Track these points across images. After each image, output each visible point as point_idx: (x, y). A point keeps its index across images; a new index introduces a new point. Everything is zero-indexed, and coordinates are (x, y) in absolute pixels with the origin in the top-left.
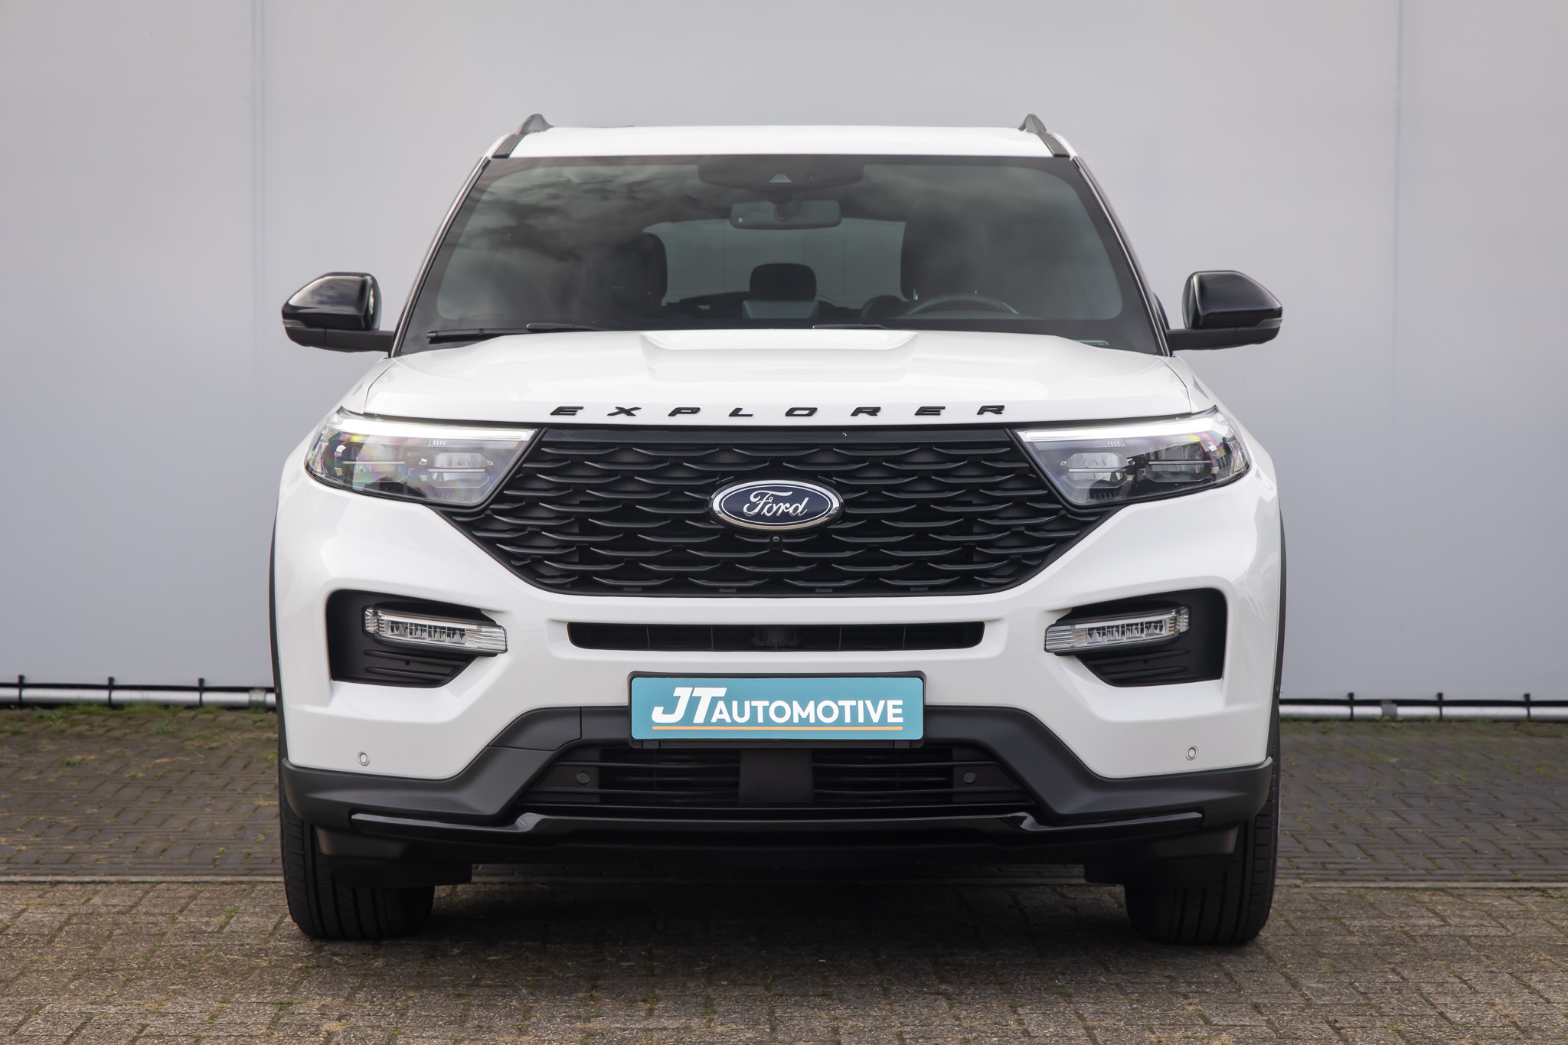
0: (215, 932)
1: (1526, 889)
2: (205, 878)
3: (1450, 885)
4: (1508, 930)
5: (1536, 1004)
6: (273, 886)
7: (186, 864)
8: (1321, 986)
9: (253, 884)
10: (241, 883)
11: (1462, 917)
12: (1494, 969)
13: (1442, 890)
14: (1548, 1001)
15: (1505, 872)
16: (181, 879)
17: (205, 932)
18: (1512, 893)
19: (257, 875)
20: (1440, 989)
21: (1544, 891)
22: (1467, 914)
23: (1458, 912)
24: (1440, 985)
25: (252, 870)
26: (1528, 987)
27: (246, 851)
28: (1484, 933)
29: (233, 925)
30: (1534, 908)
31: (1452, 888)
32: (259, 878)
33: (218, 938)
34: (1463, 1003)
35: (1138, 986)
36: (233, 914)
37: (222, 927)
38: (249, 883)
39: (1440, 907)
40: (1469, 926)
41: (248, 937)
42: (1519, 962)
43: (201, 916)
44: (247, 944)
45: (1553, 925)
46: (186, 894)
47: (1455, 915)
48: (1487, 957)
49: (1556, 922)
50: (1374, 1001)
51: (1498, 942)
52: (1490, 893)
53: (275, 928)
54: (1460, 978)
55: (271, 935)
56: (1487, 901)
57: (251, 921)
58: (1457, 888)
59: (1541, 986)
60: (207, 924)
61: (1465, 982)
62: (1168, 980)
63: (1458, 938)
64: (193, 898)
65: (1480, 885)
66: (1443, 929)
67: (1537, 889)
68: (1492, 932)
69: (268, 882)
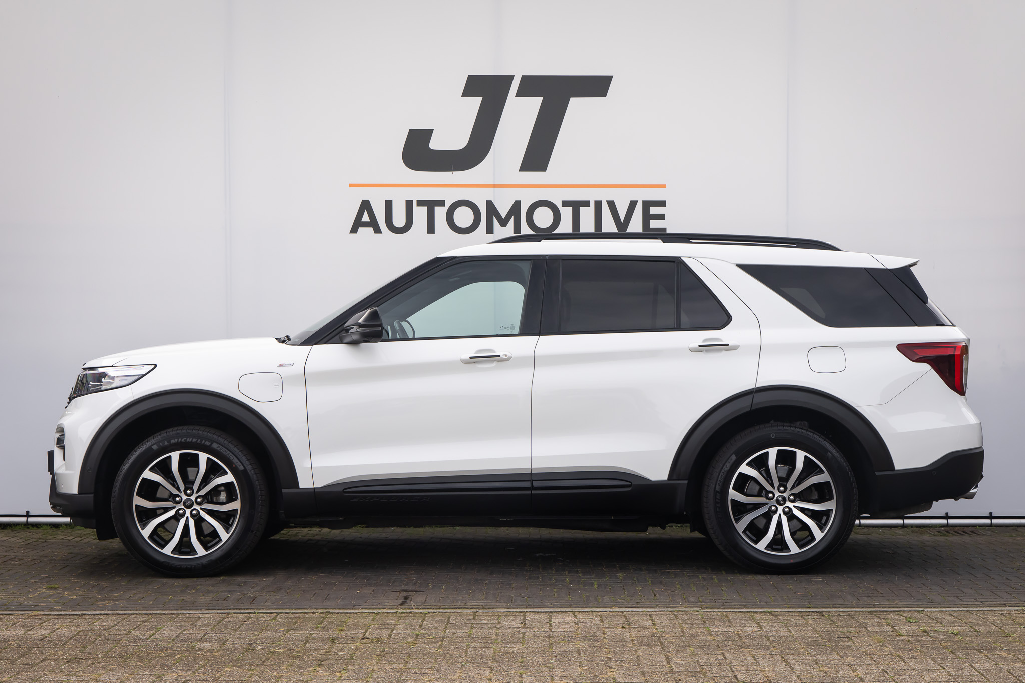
0: (146, 639)
1: (813, 612)
2: (157, 612)
3: (774, 610)
4: (791, 633)
5: (785, 671)
6: (187, 616)
7: (150, 605)
8: (682, 662)
9: (178, 615)
10: (172, 614)
11: (772, 626)
12: (773, 653)
13: (768, 612)
14: (792, 669)
15: (806, 603)
16: (143, 612)
17: (141, 639)
18: (804, 614)
19: (182, 610)
20: (741, 664)
21: (821, 613)
22: (775, 625)
23: (770, 624)
24: (742, 661)
25: (181, 608)
26: (786, 662)
27: (182, 598)
28: (779, 635)
29: (157, 636)
30: (810, 622)
31: (775, 612)
32: (182, 612)
33: (146, 642)
34: (749, 670)
35: (588, 663)
36: (159, 630)
37: (151, 637)
38: (176, 614)
39: (763, 622)
40: (772, 631)
41: (161, 641)
42: (788, 649)
43: (143, 631)
44: (159, 645)
45: (816, 630)
46: (143, 619)
47: (768, 625)
48: (774, 647)
49: (818, 629)
50: (704, 670)
51: (783, 639)
52: (793, 614)
53: (176, 637)
54: (753, 657)
55: (173, 640)
56: (789, 618)
57: (166, 633)
58: (778, 612)
59: (792, 662)
60: (144, 635)
61: (755, 660)
62: (606, 660)
63: (764, 637)
64: (145, 622)
65: (789, 610)
66: (758, 633)
67: (818, 612)
68: (783, 634)
69: (186, 614)
